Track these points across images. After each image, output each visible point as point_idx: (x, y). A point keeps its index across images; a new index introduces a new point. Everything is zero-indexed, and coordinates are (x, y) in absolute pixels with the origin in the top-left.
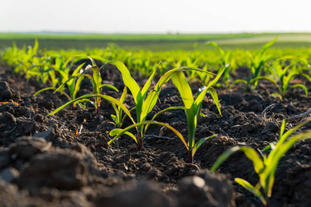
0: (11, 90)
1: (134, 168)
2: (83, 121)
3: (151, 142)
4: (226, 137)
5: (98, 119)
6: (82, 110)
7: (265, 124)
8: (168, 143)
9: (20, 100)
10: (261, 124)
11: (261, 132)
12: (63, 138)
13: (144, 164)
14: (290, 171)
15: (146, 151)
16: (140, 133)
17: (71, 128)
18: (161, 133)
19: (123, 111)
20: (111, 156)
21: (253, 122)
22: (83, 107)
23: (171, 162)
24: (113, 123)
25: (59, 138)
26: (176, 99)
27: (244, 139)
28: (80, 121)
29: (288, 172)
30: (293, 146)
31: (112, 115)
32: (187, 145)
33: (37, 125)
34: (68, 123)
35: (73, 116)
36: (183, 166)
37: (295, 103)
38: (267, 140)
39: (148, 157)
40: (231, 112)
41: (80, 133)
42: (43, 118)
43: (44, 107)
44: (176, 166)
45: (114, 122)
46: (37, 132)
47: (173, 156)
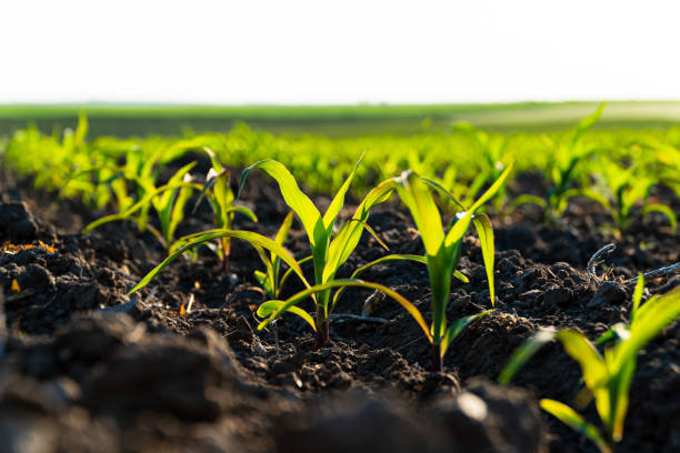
0: (36, 221)
1: (315, 384)
2: (194, 286)
3: (346, 331)
4: (512, 316)
5: (226, 281)
6: (188, 264)
7: (594, 288)
8: (382, 332)
9: (56, 241)
10: (586, 287)
11: (588, 305)
12: (159, 319)
13: (337, 375)
14: (658, 385)
15: (336, 349)
16: (323, 309)
17: (168, 300)
18: (367, 309)
19: (282, 262)
20: (262, 359)
21: (568, 284)
22: (192, 257)
23: (393, 370)
24: (260, 290)
25: (151, 319)
26: (395, 236)
27: (552, 319)
28: (186, 287)
29: (653, 387)
30: (661, 331)
31: (257, 273)
32: (430, 333)
33: (102, 292)
34: (161, 290)
35: (170, 276)
36: (421, 379)
37: (651, 246)
38: (602, 321)
39: (343, 361)
40: (518, 264)
41: (189, 311)
42: (113, 277)
43: (106, 258)
44: (407, 379)
45: (262, 286)
46: (102, 307)
47: (397, 357)
